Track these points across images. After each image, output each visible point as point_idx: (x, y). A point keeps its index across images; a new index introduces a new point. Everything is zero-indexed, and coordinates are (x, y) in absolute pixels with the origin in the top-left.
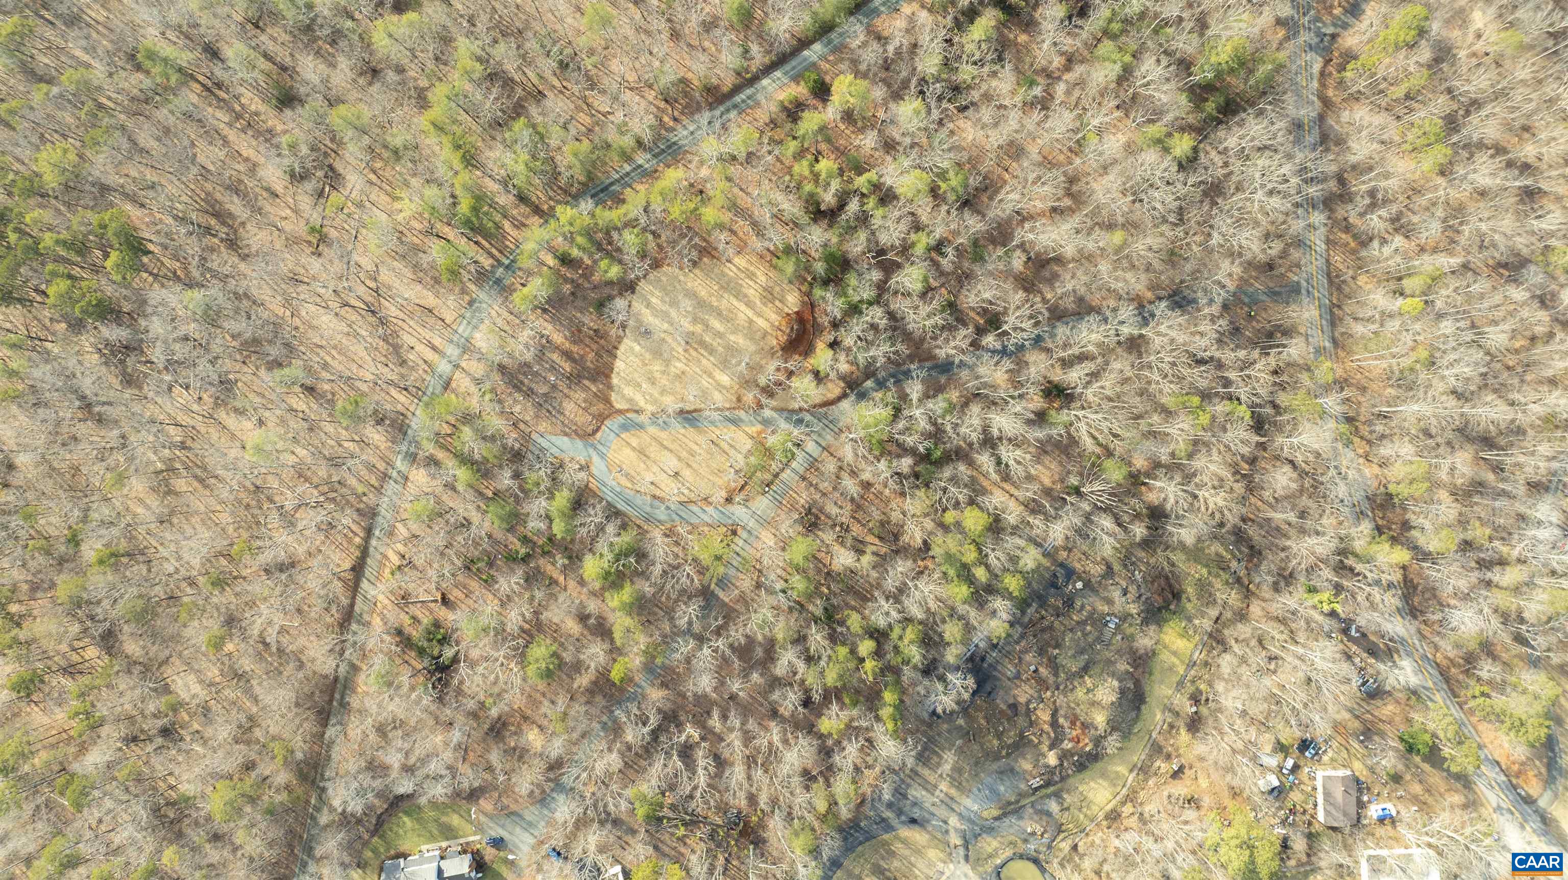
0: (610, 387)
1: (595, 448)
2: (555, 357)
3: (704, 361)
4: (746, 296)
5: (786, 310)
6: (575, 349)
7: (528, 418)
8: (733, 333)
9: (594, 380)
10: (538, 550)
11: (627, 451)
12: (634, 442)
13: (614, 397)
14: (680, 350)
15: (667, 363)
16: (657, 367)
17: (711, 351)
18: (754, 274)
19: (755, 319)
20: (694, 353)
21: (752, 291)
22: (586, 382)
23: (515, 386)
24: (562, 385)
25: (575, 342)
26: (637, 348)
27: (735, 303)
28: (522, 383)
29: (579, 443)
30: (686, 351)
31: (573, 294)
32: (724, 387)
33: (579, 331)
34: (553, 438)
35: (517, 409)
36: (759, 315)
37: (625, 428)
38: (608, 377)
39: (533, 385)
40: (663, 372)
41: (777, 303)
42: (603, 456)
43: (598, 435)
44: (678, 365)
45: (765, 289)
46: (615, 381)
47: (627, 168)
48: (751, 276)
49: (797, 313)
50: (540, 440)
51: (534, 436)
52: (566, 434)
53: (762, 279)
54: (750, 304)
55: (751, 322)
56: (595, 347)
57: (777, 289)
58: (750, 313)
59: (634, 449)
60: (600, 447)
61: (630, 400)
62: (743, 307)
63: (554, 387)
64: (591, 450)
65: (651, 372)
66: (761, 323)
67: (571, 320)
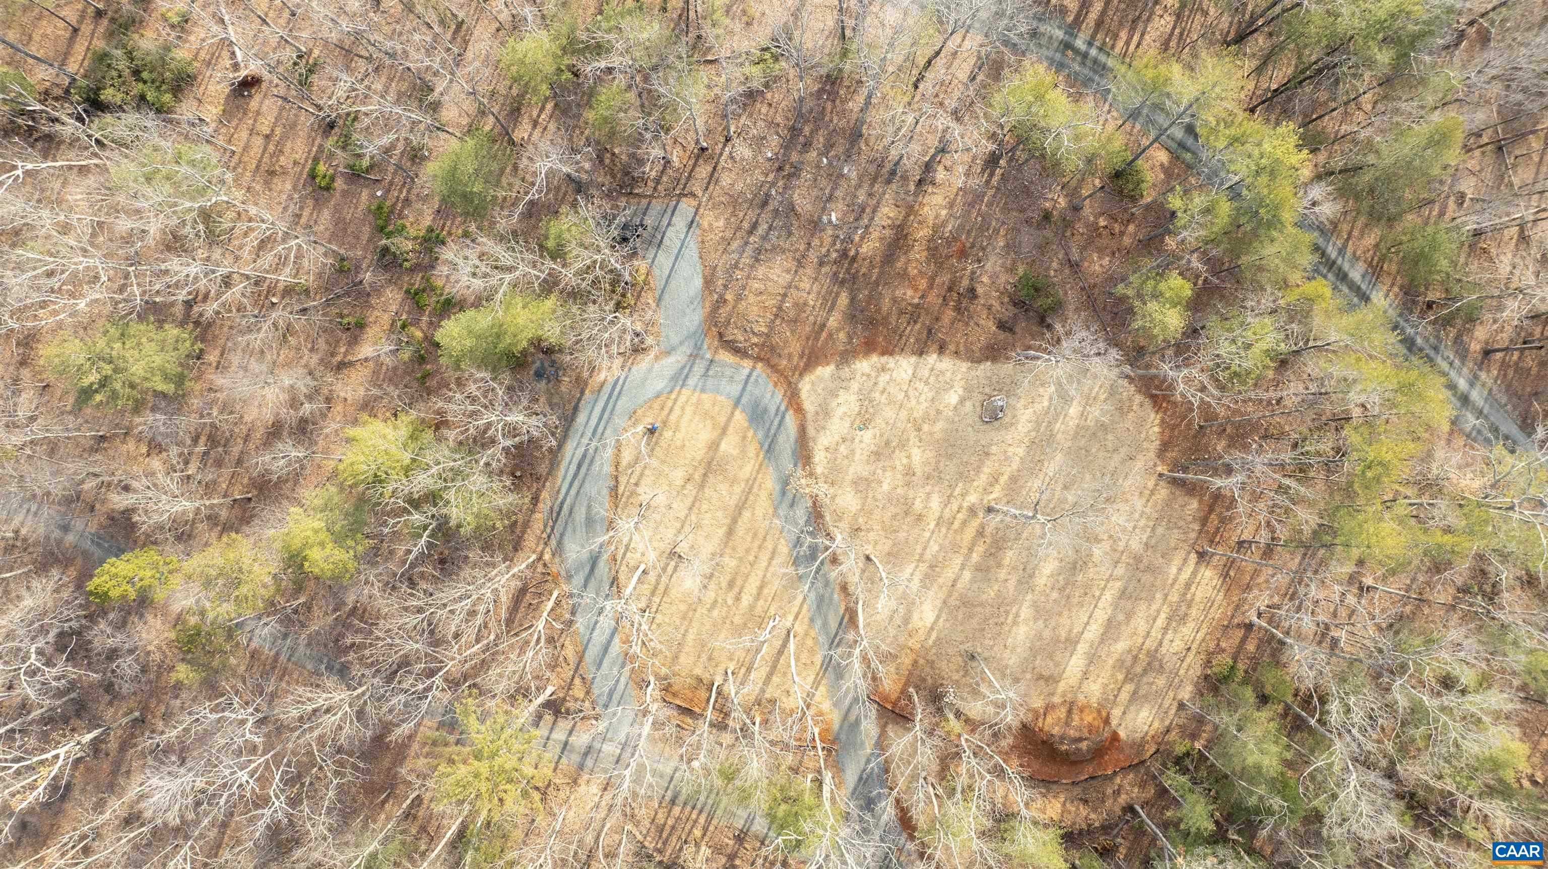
0: (846, 357)
1: (694, 357)
2: (888, 213)
3: (958, 560)
4: (1129, 616)
5: (1116, 713)
6: (918, 253)
7: (726, 180)
8: (1035, 605)
9: (852, 317)
10: (417, 281)
11: (705, 435)
12: (728, 446)
13: (825, 371)
14: (972, 498)
15: (933, 476)
16: (918, 456)
17: (983, 570)
18: (1183, 619)
19: (1082, 648)
20: (970, 532)
21: (1142, 627)
22: (844, 300)
23: (794, 131)
24: (823, 243)
25: (932, 250)
26: (953, 398)
27: (1108, 597)
28: (807, 145)
29: (694, 318)
30: (972, 511)
31: (1047, 216)
32: (907, 620)
33: (963, 254)
34: (692, 251)
35: (743, 151)
36: (1092, 659)
37: (757, 415)
38: (869, 347)
39: (806, 175)
40: (909, 472)
41: (1129, 688)
42: (680, 378)
43: (725, 357)
44: (935, 503)
45: (1153, 655)
46: (864, 365)
47: (1356, 275)
48: (1177, 618)
49: (1115, 737)
50: (680, 223)
51: (686, 207)
52: (708, 282)
53: (1174, 644)
54: (1111, 628)
55: (1072, 642)
56: (934, 299)
57: (1161, 682)
58: (1093, 632)
59: (714, 446)
60: (699, 368)
61: (825, 412)
62: (1101, 616)
63: (815, 225)
64: (687, 349)
65: (903, 444)
66: (1075, 664)
67: (984, 227)
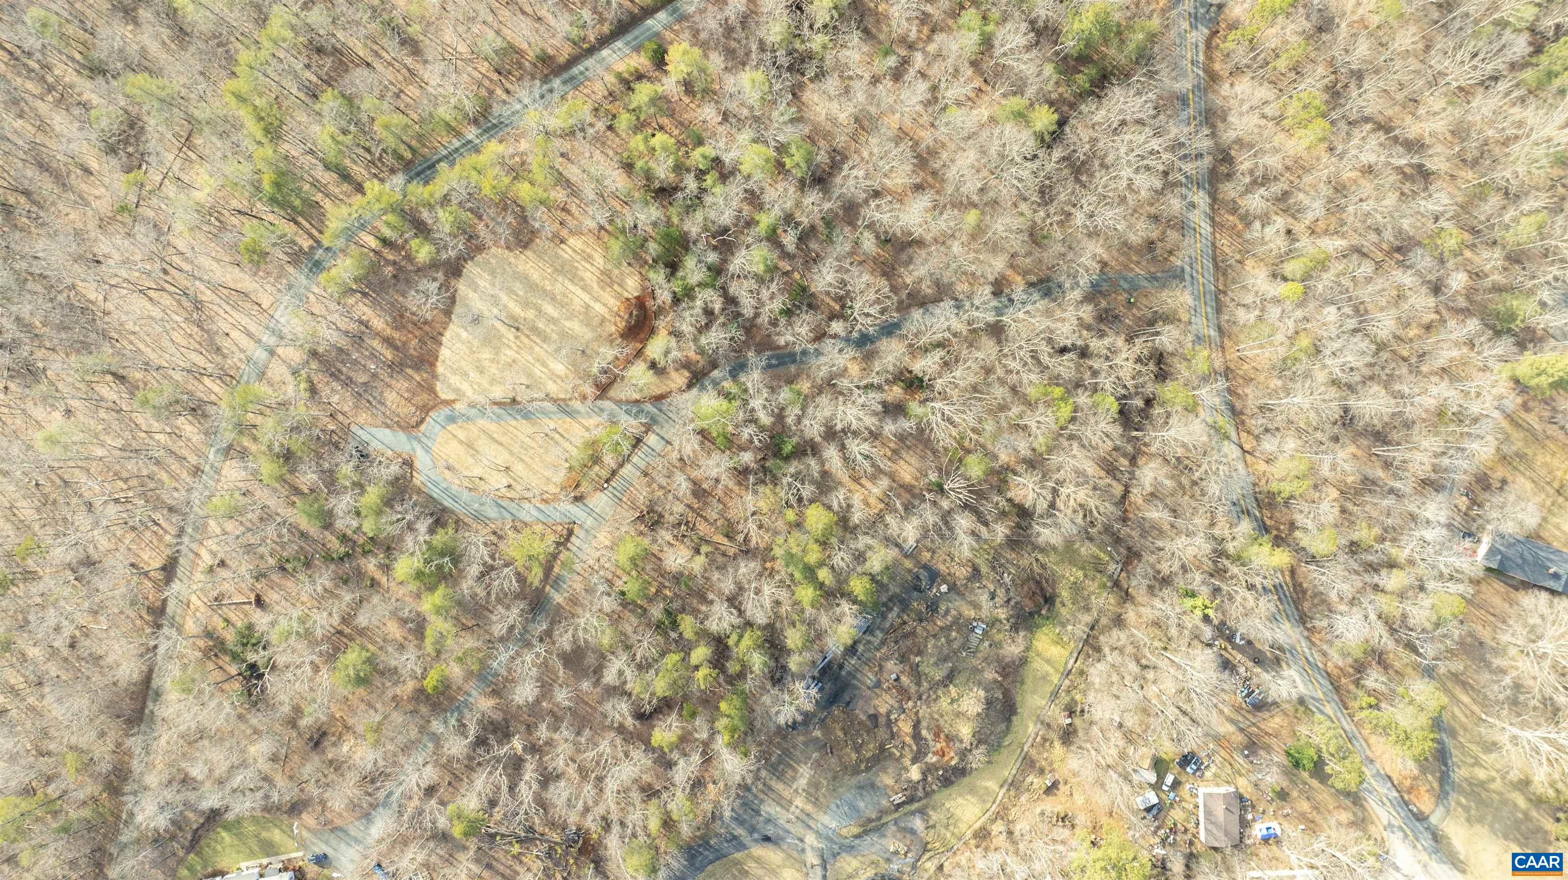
0: (435, 376)
1: (420, 441)
2: (376, 344)
3: (537, 349)
4: (582, 279)
5: (626, 295)
6: (396, 335)
7: (346, 409)
8: (567, 319)
9: (417, 368)
10: (359, 550)
11: (454, 444)
12: (462, 435)
13: (439, 386)
14: (511, 337)
15: (497, 350)
16: (486, 354)
17: (545, 339)
18: (591, 257)
19: (592, 304)
20: (526, 341)
21: (588, 274)
22: (409, 371)
23: (332, 375)
24: (383, 374)
25: (396, 329)
26: (464, 335)
27: (571, 287)
28: (340, 371)
29: (402, 436)
30: (517, 337)
31: (395, 276)
32: (559, 377)
33: (402, 316)
34: (374, 430)
35: (335, 399)
36: (597, 300)
37: (452, 419)
38: (432, 365)
39: (352, 374)
40: (492, 361)
41: (616, 287)
42: (427, 449)
43: (423, 427)
44: (508, 352)
45: (602, 273)
46: (440, 369)
47: (457, 143)
48: (588, 258)
49: (637, 298)
50: (359, 432)
51: (354, 428)
52: (388, 426)
53: (599, 261)
54: (585, 288)
55: (587, 307)
56: (418, 333)
57: (616, 272)
58: (586, 298)
59: (461, 442)
60: (424, 440)
61: (457, 391)
62: (579, 292)
63: (374, 376)
64: (415, 443)
65: (479, 360)
66: (598, 307)
67: (392, 304)
